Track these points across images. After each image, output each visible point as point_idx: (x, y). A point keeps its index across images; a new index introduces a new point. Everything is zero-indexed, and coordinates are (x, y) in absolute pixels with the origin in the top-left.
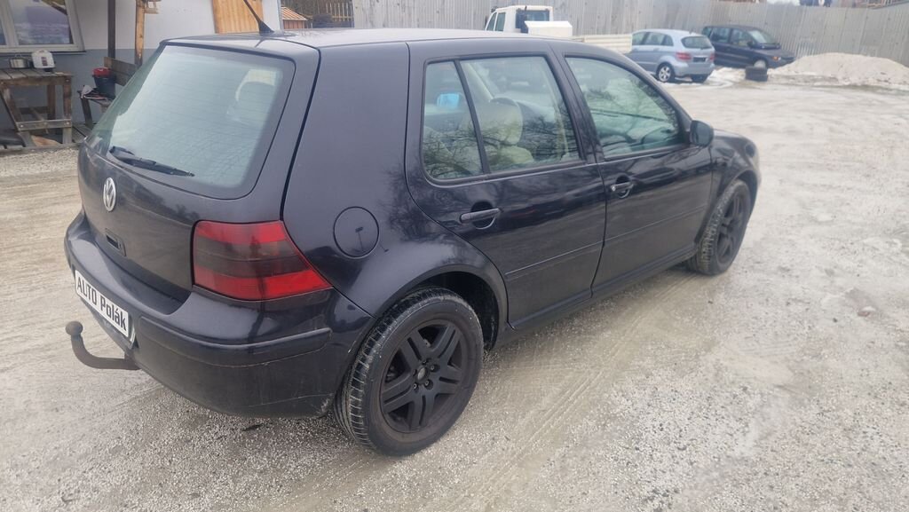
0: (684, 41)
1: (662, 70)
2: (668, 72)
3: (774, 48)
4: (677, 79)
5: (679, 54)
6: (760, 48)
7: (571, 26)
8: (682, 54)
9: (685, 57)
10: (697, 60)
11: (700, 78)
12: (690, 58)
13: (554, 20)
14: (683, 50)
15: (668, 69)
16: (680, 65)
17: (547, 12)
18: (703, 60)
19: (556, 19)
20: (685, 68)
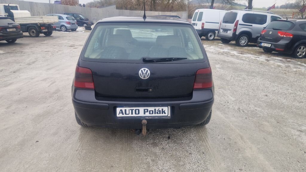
0: (67, 18)
1: (62, 27)
2: (65, 28)
3: (87, 20)
4: (68, 30)
5: (66, 22)
6: (84, 20)
7: (29, 12)
8: (68, 22)
9: (69, 23)
10: (73, 24)
11: (74, 30)
12: (70, 24)
13: (20, 10)
14: (68, 21)
15: (64, 27)
16: (68, 26)
17: (16, 7)
18: (74, 24)
19: (21, 10)
20: (70, 27)
